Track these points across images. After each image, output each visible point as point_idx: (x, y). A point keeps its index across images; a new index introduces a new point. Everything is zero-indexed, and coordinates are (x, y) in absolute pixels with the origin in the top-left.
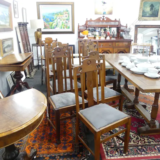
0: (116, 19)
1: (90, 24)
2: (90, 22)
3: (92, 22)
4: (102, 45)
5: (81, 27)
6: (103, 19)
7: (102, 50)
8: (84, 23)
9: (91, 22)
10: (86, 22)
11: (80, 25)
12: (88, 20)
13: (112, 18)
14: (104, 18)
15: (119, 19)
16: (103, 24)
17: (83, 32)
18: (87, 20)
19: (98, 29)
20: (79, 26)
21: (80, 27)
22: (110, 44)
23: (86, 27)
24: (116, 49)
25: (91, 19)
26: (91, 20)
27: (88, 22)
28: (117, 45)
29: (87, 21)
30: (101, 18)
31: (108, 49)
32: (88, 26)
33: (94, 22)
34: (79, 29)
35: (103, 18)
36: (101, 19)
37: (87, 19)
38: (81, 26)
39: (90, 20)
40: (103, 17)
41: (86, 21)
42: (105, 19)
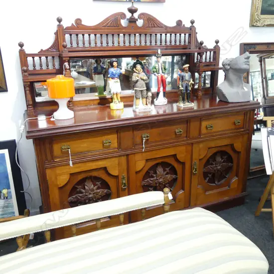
0: (179, 23)
1: (75, 45)
2: (74, 36)
3: (86, 36)
4: (147, 140)
5: (37, 59)
6: (132, 21)
7: (147, 160)
8: (47, 42)
9: (80, 36)
10: (56, 34)
11: (28, 50)
12: (66, 24)
13: (166, 15)
14: (136, 15)
15: (192, 22)
16: (132, 44)
17: (46, 81)
18: (60, 26)
19: (115, 64)
20: (23, 56)
21: (30, 59)
22: (179, 129)
23: (60, 57)
24: (201, 145)
25: (78, 21)
26: (78, 27)
27: (67, 36)
28: (204, 131)
29: (61, 32)
30: (123, 16)
31: (171, 152)
32: (66, 54)
33: (92, 36)
34: (25, 71)
35: (129, 15)
36: (124, 23)
37: (59, 20)
38: (33, 56)
39: (72, 27)
40: (132, 11)
41: (55, 29)
42: (140, 23)
